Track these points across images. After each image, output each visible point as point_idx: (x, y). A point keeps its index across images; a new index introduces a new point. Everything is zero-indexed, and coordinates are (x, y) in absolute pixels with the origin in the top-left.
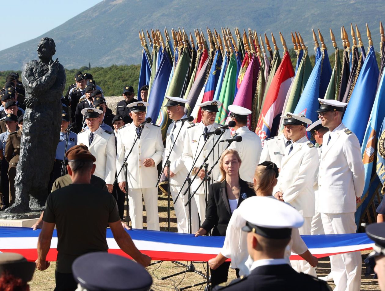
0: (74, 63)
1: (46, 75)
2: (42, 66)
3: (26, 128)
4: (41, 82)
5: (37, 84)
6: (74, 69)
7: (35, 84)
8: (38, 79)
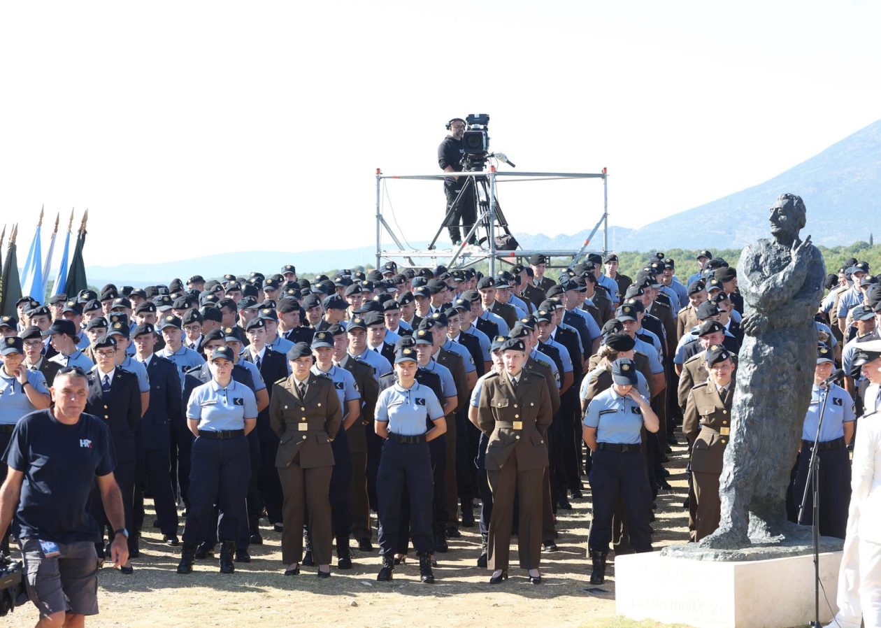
0: (839, 233)
1: (785, 270)
2: (779, 252)
3: (745, 375)
4: (775, 284)
5: (768, 287)
6: (840, 247)
7: (763, 288)
8: (768, 277)
